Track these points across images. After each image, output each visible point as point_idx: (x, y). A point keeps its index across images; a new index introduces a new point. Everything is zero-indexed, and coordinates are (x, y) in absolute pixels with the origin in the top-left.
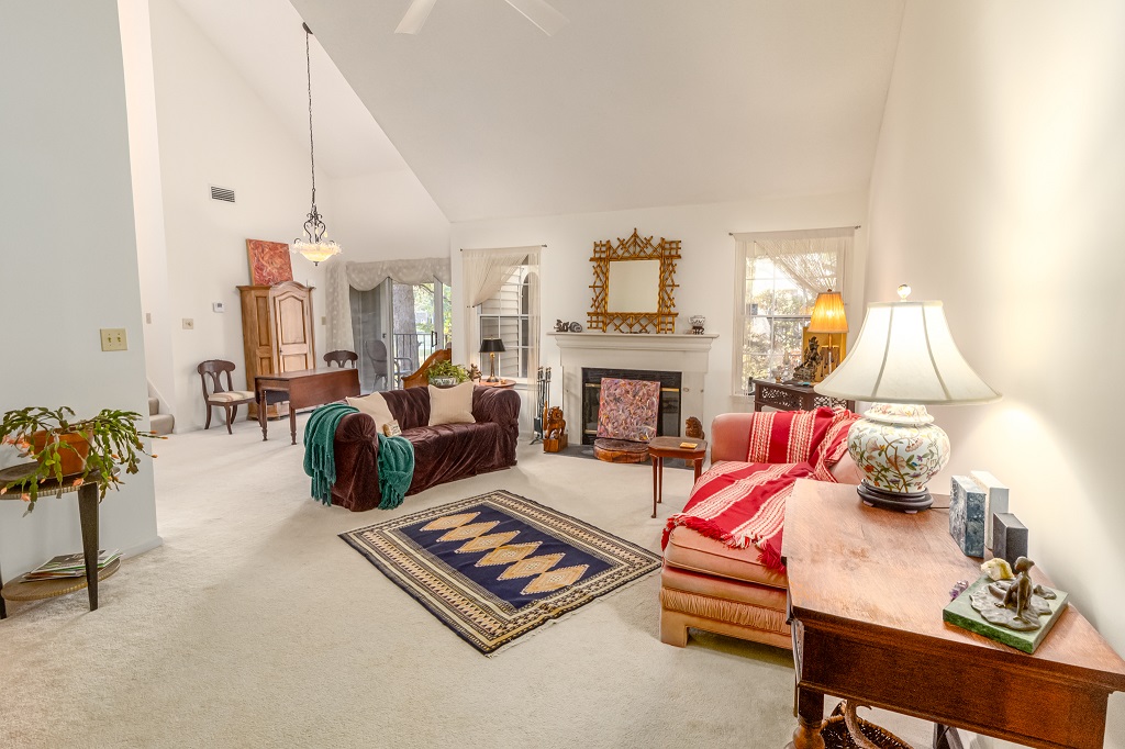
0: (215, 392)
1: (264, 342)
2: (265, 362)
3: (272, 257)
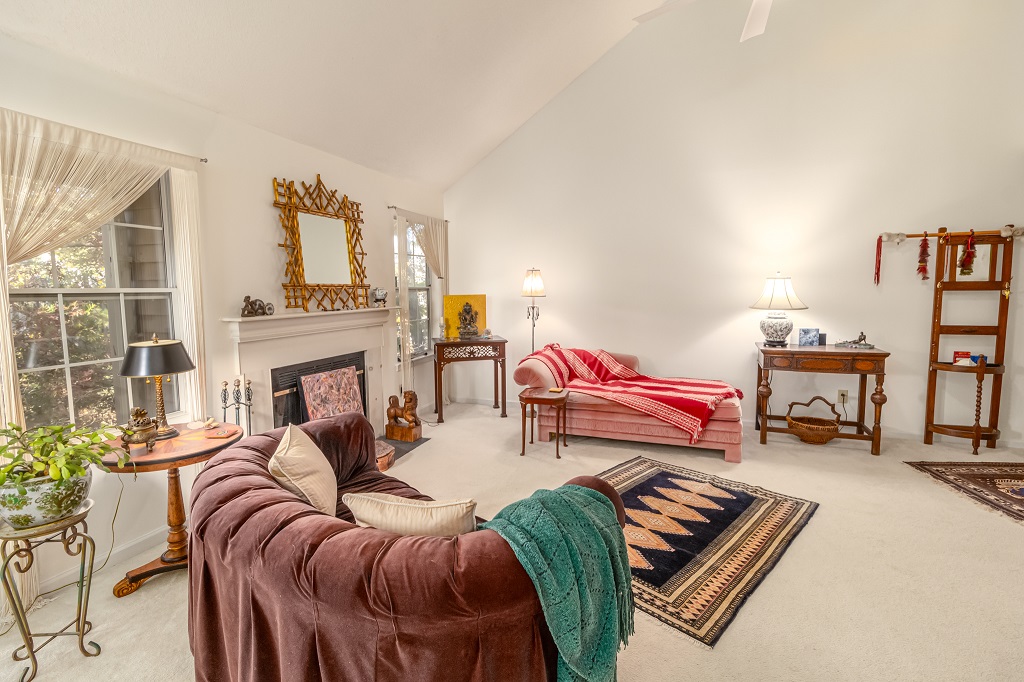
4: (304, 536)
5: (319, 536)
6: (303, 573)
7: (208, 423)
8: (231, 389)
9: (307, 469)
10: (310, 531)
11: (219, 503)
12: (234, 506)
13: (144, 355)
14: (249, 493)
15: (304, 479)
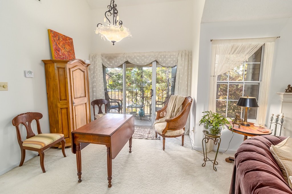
0: (28, 138)
1: (63, 98)
2: (64, 111)
3: (64, 44)
4: (261, 179)
5: (266, 183)
6: (253, 191)
7: (260, 126)
8: (275, 118)
9: (288, 158)
10: (264, 179)
11: (243, 150)
12: (246, 154)
13: (248, 101)
14: (254, 153)
15: (285, 161)
